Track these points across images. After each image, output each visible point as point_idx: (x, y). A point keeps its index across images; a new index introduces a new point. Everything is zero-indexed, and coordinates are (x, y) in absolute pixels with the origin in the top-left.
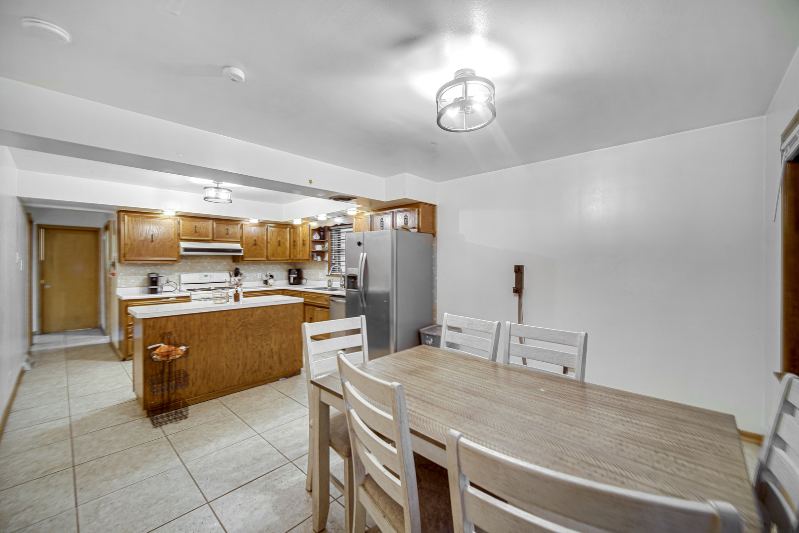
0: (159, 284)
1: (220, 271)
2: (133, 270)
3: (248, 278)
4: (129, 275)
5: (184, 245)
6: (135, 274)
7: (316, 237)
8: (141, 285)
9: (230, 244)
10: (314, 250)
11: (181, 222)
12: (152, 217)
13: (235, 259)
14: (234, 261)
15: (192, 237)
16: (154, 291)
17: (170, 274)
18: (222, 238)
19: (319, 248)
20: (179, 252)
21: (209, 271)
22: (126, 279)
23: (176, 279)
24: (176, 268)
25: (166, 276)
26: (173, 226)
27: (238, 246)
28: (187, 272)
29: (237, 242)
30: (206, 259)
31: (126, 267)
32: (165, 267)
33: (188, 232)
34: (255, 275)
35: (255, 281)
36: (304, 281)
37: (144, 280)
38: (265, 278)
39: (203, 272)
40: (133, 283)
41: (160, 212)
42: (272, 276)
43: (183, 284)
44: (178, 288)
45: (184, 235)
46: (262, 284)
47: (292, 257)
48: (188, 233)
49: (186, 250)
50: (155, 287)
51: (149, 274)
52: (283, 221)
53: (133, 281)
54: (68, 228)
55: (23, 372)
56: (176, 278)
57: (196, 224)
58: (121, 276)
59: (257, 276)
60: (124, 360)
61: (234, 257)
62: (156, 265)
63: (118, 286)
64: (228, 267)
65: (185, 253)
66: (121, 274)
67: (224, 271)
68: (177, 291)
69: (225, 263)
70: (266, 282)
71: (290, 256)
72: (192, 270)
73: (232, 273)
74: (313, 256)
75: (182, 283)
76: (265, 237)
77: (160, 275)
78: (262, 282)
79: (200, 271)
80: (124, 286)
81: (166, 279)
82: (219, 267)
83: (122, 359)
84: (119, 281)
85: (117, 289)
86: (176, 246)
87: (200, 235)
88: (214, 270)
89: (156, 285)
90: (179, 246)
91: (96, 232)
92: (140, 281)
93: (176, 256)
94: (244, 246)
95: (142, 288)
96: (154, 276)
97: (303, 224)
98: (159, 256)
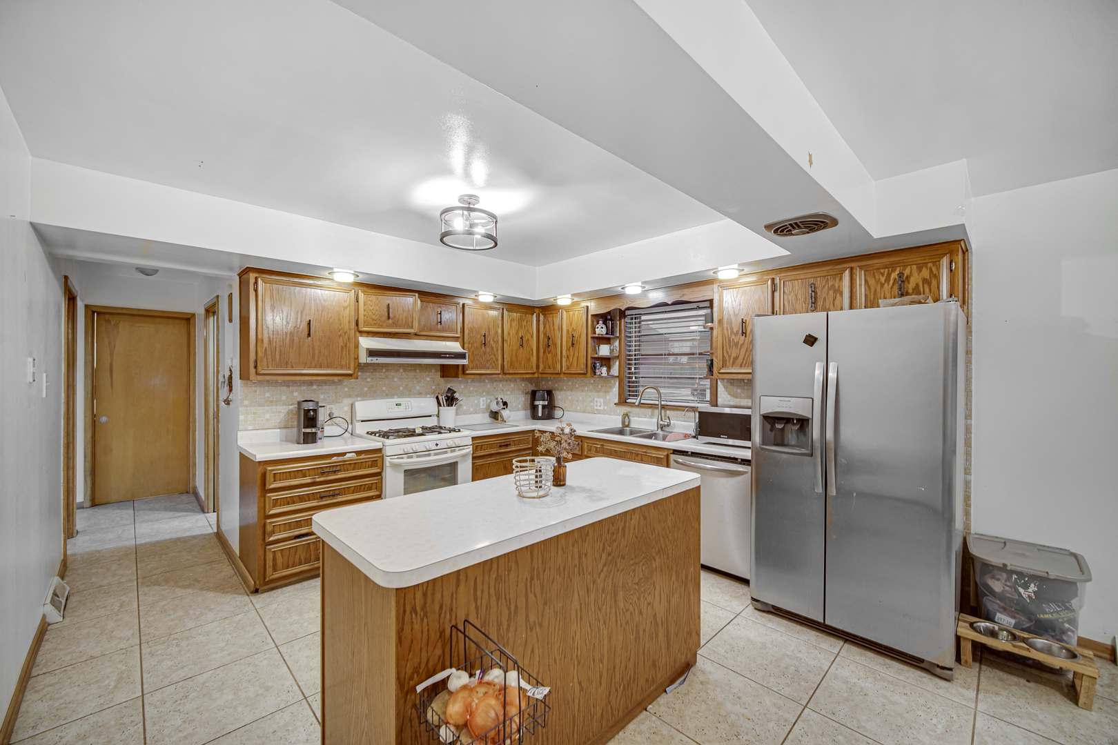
0: (319, 424)
1: (420, 394)
2: (267, 395)
3: (465, 408)
4: (260, 405)
5: (366, 343)
6: (272, 402)
7: (601, 330)
8: (282, 425)
9: (444, 343)
10: (596, 356)
11: (361, 296)
12: (309, 285)
13: (446, 371)
14: (443, 376)
15: (381, 327)
16: (310, 439)
17: (336, 401)
18: (431, 330)
19: (604, 350)
20: (357, 358)
21: (402, 395)
22: (255, 413)
23: (346, 412)
24: (346, 389)
25: (328, 407)
26: (346, 304)
27: (455, 347)
28: (365, 396)
29: (455, 339)
30: (397, 371)
31: (254, 389)
32: (326, 387)
33: (374, 317)
34: (476, 402)
35: (476, 413)
36: (558, 413)
37: (289, 412)
38: (495, 408)
39: (392, 396)
40: (267, 420)
41: (326, 274)
42: (505, 404)
43: (358, 421)
44: (350, 430)
45: (366, 324)
46: (486, 418)
47: (541, 367)
48: (373, 320)
49: (372, 353)
50: (314, 430)
51: (299, 403)
52: (537, 298)
53: (267, 416)
54: (140, 313)
55: (43, 629)
56: (346, 409)
57: (388, 302)
58: (246, 406)
59: (479, 402)
60: (256, 591)
61: (443, 367)
62: (311, 383)
63: (241, 428)
64: (434, 387)
65: (370, 360)
66: (246, 402)
67: (427, 394)
68: (347, 434)
69: (428, 379)
70: (495, 415)
71: (538, 367)
72: (373, 394)
73: (442, 399)
74: (594, 367)
75: (358, 419)
76: (500, 331)
77: (320, 405)
78: (488, 414)
79: (387, 396)
80: (250, 428)
81: (328, 412)
82: (418, 388)
83: (252, 589)
84: (241, 417)
85: (239, 433)
86: (352, 346)
87: (396, 325)
88: (410, 393)
89: (314, 426)
90: (357, 345)
91: (187, 320)
92: (282, 416)
93: (352, 366)
94: (466, 345)
95: (284, 430)
96: (310, 406)
97: (574, 304)
98: (321, 367)
